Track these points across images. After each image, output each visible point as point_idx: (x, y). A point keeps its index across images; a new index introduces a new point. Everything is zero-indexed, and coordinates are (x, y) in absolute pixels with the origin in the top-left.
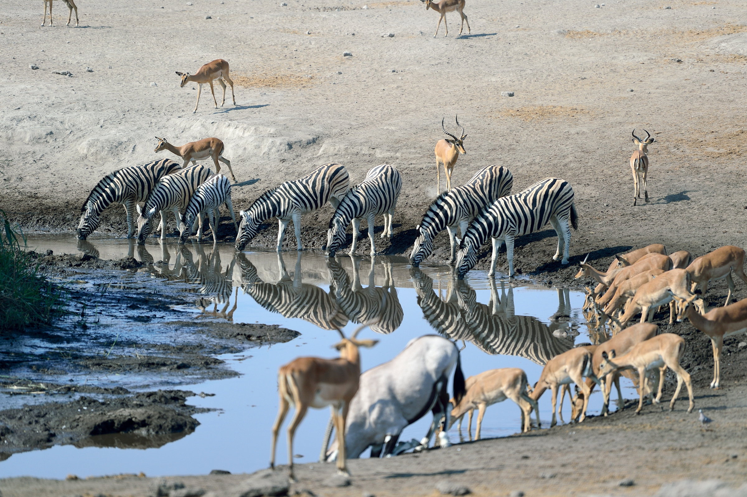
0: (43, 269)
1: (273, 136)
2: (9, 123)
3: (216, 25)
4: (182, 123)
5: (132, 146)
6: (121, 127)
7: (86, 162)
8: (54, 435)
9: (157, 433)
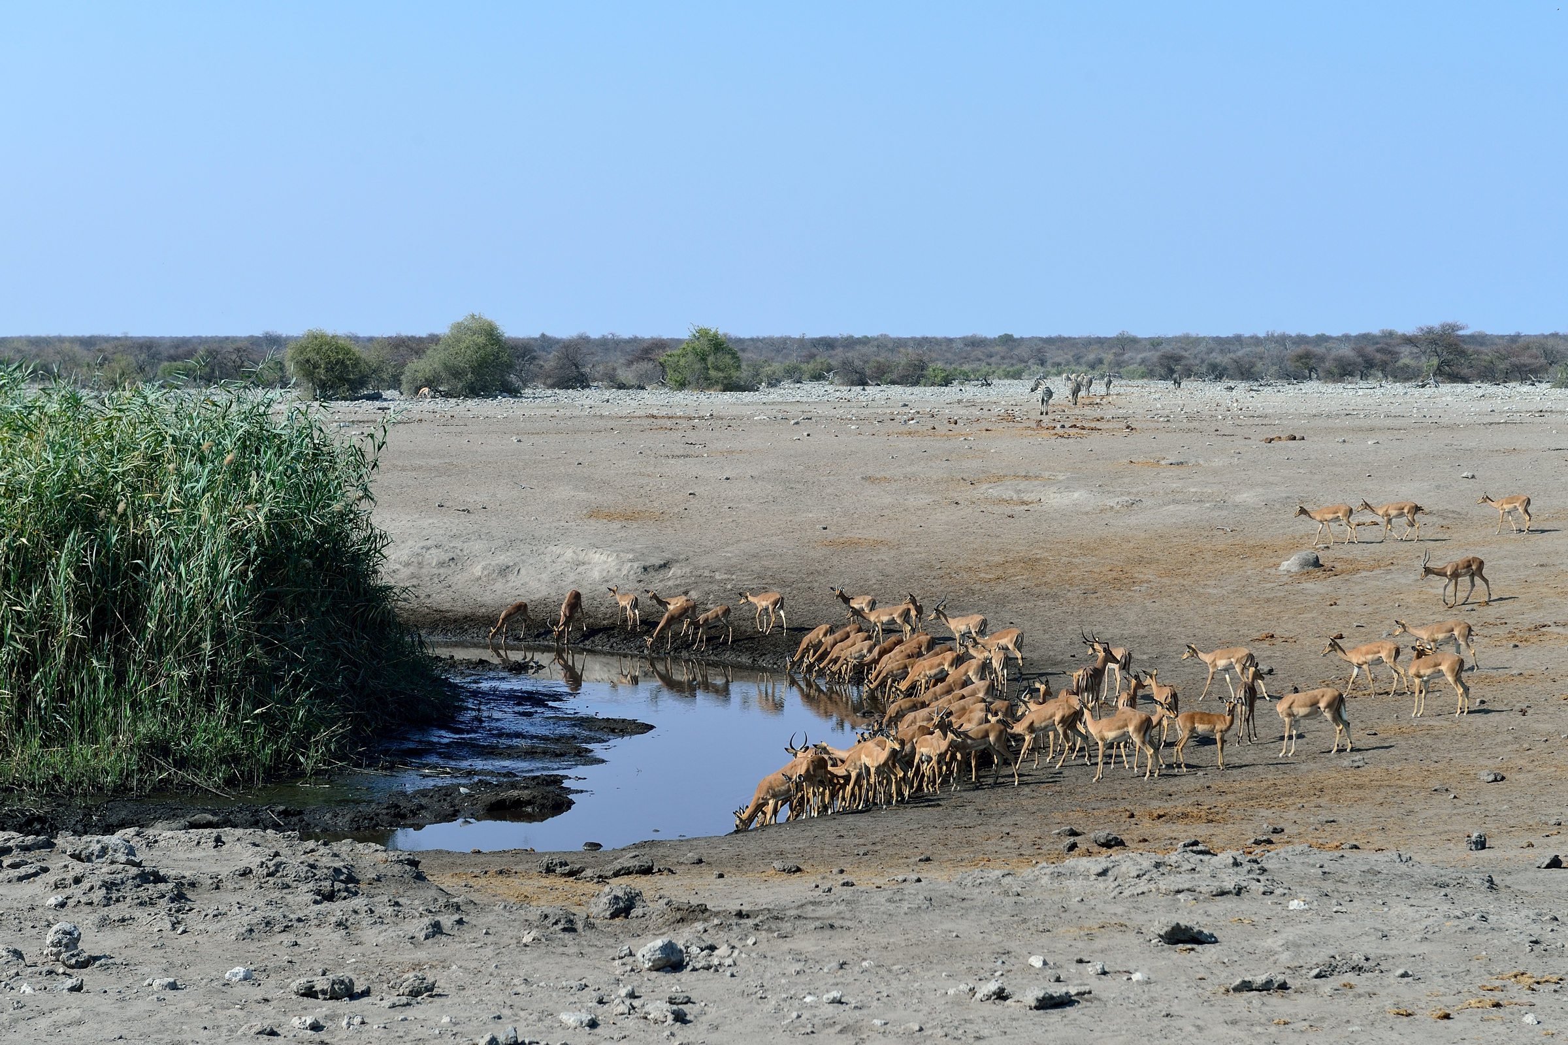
0: (446, 671)
1: (631, 561)
2: (420, 551)
3: (585, 470)
4: (557, 550)
5: (517, 569)
6: (509, 554)
7: (480, 582)
8: (458, 811)
9: (540, 810)
